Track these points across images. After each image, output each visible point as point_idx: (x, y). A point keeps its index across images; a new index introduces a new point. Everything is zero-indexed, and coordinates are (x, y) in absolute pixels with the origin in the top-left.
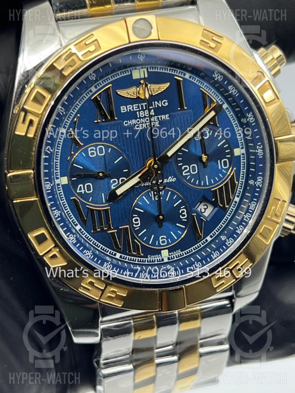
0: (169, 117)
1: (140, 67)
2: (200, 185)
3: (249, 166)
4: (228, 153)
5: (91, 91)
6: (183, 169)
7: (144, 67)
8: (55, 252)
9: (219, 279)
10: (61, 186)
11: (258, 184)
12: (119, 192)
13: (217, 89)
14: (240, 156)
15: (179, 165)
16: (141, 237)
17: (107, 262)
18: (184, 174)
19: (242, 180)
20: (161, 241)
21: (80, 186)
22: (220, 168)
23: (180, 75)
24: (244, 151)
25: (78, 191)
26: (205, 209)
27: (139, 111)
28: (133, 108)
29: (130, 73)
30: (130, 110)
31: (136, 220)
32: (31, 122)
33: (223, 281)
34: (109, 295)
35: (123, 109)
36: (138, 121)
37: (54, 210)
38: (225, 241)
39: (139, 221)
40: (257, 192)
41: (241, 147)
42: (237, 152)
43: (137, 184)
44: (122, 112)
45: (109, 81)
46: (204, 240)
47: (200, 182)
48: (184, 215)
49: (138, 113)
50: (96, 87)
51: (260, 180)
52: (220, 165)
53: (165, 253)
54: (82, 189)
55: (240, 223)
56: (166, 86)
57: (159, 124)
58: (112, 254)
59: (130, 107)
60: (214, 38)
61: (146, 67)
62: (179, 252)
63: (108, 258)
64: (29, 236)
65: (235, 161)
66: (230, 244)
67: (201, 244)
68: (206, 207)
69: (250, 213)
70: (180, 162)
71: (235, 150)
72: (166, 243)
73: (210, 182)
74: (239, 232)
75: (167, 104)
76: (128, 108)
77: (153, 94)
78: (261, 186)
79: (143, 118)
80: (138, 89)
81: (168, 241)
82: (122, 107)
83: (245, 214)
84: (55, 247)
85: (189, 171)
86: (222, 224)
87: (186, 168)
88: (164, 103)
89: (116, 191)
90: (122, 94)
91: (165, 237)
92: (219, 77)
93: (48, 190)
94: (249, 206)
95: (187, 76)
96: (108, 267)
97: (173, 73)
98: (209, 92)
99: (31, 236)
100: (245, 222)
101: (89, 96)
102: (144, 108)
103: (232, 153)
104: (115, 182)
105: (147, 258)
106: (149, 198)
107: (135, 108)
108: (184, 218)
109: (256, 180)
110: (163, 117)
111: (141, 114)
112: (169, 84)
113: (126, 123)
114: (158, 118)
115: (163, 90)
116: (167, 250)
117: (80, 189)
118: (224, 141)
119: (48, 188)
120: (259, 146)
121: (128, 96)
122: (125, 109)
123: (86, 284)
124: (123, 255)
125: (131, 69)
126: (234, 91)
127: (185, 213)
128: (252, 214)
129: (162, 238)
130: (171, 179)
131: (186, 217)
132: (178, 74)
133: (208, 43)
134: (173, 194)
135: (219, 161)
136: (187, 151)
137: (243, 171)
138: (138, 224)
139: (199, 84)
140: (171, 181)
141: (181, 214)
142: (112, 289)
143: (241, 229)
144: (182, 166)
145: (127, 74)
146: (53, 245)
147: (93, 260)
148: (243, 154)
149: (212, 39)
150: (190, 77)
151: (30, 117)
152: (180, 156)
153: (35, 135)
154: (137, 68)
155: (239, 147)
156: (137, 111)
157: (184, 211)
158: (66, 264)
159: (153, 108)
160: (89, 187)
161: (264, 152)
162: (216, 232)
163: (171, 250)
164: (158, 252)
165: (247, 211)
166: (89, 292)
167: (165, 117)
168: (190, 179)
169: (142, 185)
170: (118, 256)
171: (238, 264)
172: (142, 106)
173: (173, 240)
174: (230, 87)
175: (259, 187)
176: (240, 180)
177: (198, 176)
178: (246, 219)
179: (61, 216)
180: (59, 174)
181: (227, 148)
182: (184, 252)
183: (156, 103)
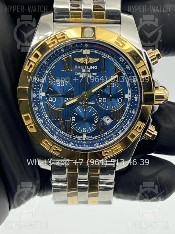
0: (97, 74)
1: (87, 49)
2: (106, 108)
3: (131, 104)
4: (122, 96)
5: (62, 56)
6: (99, 99)
7: (89, 49)
8: (32, 125)
9: (106, 153)
10: (41, 96)
11: (133, 113)
12: (67, 104)
13: (122, 65)
14: (128, 98)
15: (98, 97)
16: (75, 127)
17: (56, 134)
18: (99, 102)
19: (127, 110)
20: (83, 130)
21: (50, 98)
22: (117, 102)
23: (105, 56)
24: (130, 96)
25: (49, 100)
26: (108, 120)
27: (83, 69)
28: (80, 67)
29: (82, 51)
30: (79, 68)
31: (73, 118)
32: (31, 66)
33: (108, 154)
34: (54, 149)
35: (76, 67)
36: (82, 74)
37: (36, 106)
38: (112, 136)
39: (75, 119)
40: (132, 116)
41: (129, 94)
42: (127, 96)
43: (76, 102)
44: (75, 68)
45: (71, 53)
46: (104, 134)
47: (106, 107)
48: (96, 121)
49: (82, 70)
50: (65, 55)
51: (134, 111)
52: (118, 100)
53: (84, 136)
54: (51, 100)
55: (121, 129)
56: (97, 60)
58: (60, 131)
59: (79, 67)
60: (122, 41)
61: (90, 49)
62: (91, 137)
63: (57, 133)
64: (22, 116)
65: (125, 100)
66: (114, 138)
67: (102, 135)
68: (108, 119)
69: (126, 125)
70: (98, 96)
71: (126, 95)
72: (85, 132)
73: (111, 107)
74: (120, 133)
75: (97, 68)
76: (78, 67)
77: (91, 63)
78: (134, 114)
79: (84, 73)
80: (84, 59)
81: (87, 131)
82: (75, 66)
83: (124, 126)
84: (32, 123)
85: (102, 101)
86: (114, 128)
87: (101, 99)
88: (95, 67)
89: (66, 104)
90: (76, 60)
91: (86, 129)
92: (122, 60)
93: (34, 97)
94: (127, 122)
95: (109, 57)
96: (56, 136)
97: (102, 54)
98: (118, 66)
99: (23, 116)
100: (123, 129)
101: (61, 58)
102: (86, 68)
103: (124, 96)
104: (66, 99)
105: (76, 136)
106: (81, 110)
107: (81, 67)
108: (96, 122)
109: (132, 111)
110: (94, 74)
111: (84, 70)
112: (99, 59)
113: (76, 74)
114: (91, 74)
115: (96, 61)
116: (86, 135)
117: (50, 99)
118: (121, 90)
119: (34, 96)
120: (136, 95)
121: (79, 62)
122: (77, 67)
123: (44, 142)
124: (65, 133)
125: (83, 49)
126: (128, 67)
127: (97, 120)
128: (127, 126)
129: (84, 129)
130: (93, 103)
131: (97, 121)
132: (104, 55)
133: (119, 44)
134: (93, 110)
135: (117, 99)
136: (103, 91)
137: (128, 105)
138: (74, 120)
139: (114, 62)
140: (93, 104)
141: (95, 120)
142: (55, 147)
143: (121, 132)
144: (99, 98)
145: (80, 51)
146: (32, 122)
147: (49, 132)
148: (129, 98)
149: (121, 42)
150: (110, 58)
151: (31, 63)
152: (99, 93)
153: (32, 72)
154: (85, 49)
155: (128, 94)
156: (82, 69)
157: (96, 119)
158: (36, 131)
159: (90, 69)
160: (54, 99)
161: (138, 98)
162: (110, 131)
163: (87, 135)
164: (81, 135)
165: (125, 124)
166: (45, 146)
168: (102, 104)
169: (79, 103)
170: (62, 133)
171: (116, 148)
172: (85, 67)
173: (89, 131)
174: (127, 66)
175: (133, 114)
176: (126, 109)
177: (106, 104)
178: (124, 128)
179: (38, 110)
180: (42, 91)
181: (122, 93)
182: (93, 137)
183: (91, 67)
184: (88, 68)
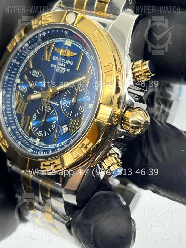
0: (70, 71)
27: (60, 62)
44: (53, 59)
45: (55, 42)
50: (49, 42)
57: (65, 73)
59: (57, 58)
75: (72, 64)
79: (59, 66)
80: (63, 50)
102: (62, 62)
111: (60, 64)
113: (52, 66)
114: (65, 69)
122: (55, 58)
159: (66, 64)
167: (69, 70)
172: (62, 60)
183: (68, 62)
184: (64, 62)
